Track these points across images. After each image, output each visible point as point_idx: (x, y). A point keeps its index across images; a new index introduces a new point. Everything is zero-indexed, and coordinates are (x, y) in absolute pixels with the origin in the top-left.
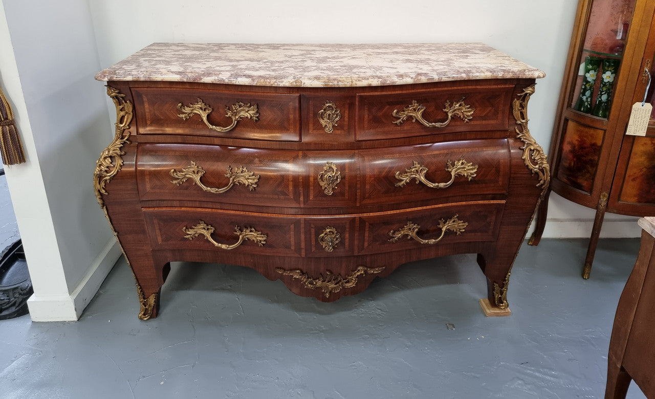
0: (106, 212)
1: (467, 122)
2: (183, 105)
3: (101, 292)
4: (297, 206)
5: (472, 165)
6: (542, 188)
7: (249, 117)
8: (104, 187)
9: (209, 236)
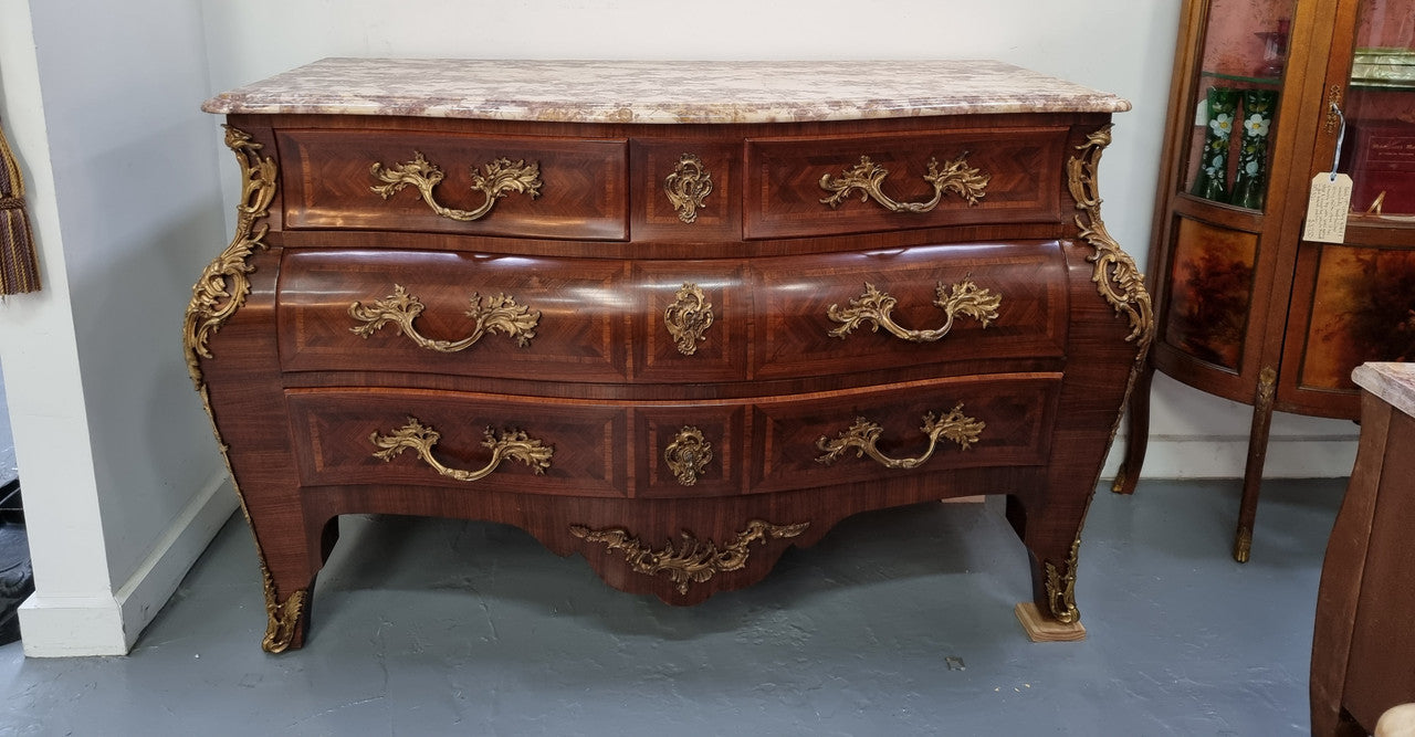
0: (206, 399)
1: (974, 204)
2: (382, 167)
3: (181, 593)
4: (620, 379)
5: (989, 294)
6: (1139, 344)
7: (521, 190)
8: (205, 341)
9: (426, 452)
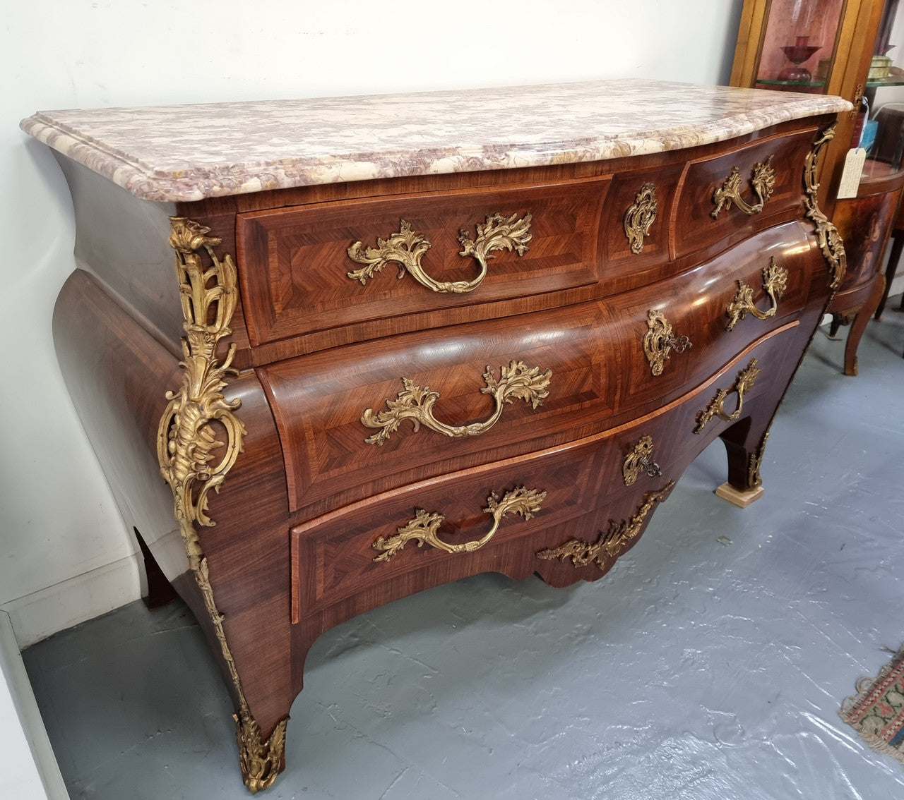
2: (363, 246)
4: (610, 413)
7: (511, 248)
8: (206, 508)
9: (431, 537)
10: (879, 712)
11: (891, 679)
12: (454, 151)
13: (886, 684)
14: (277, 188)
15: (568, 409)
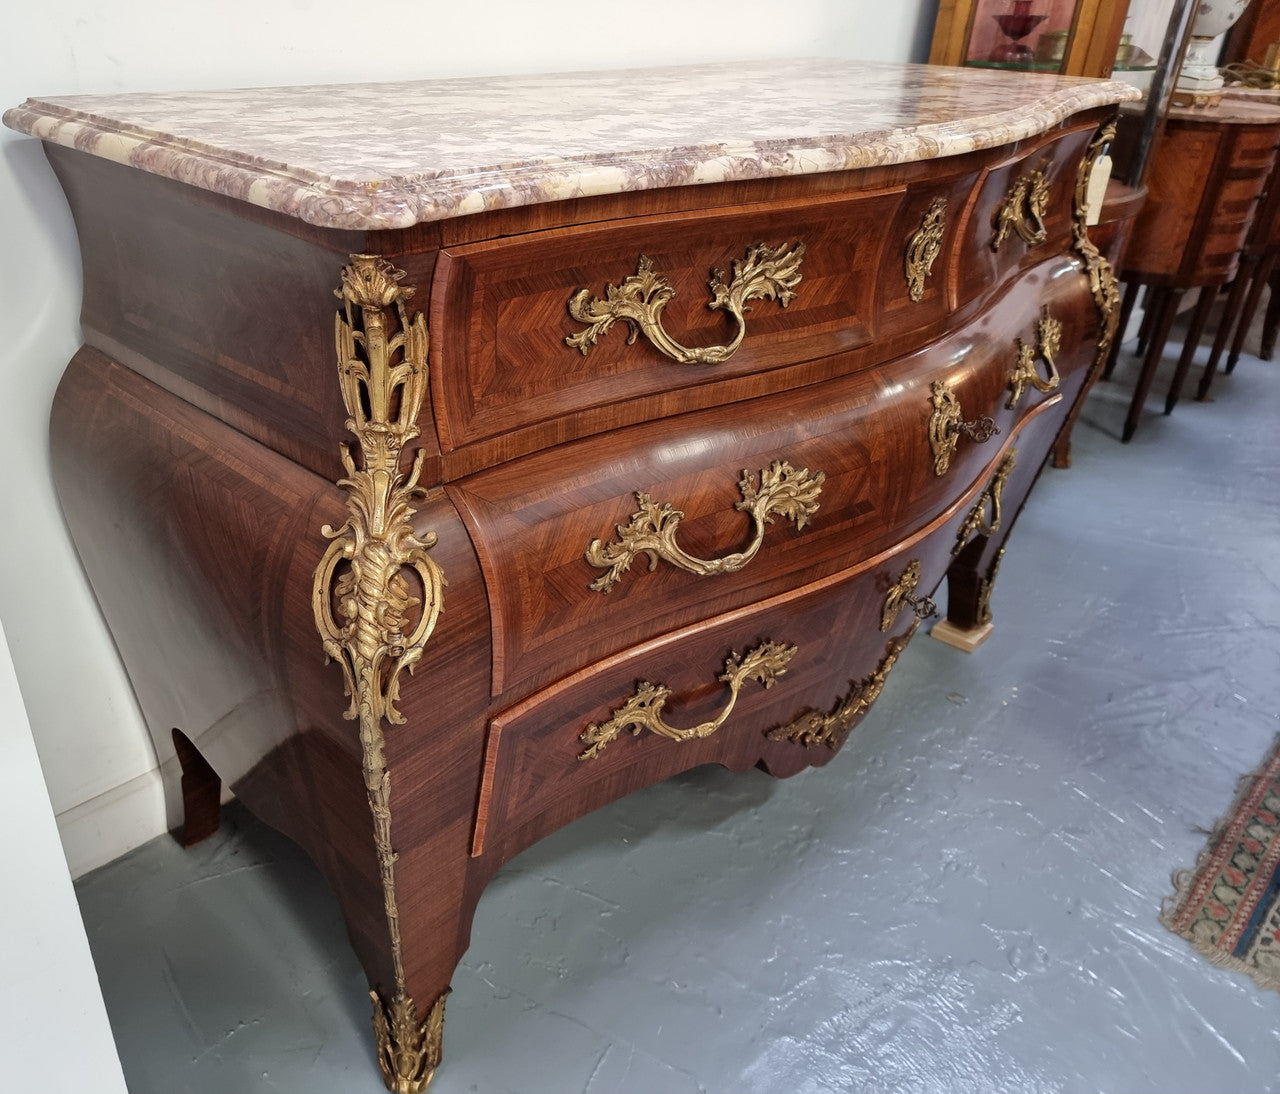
7: (774, 294)
8: (397, 698)
9: (654, 721)
10: (1210, 913)
11: (1213, 870)
12: (718, 149)
13: (1210, 876)
14: (503, 207)
15: (837, 527)
